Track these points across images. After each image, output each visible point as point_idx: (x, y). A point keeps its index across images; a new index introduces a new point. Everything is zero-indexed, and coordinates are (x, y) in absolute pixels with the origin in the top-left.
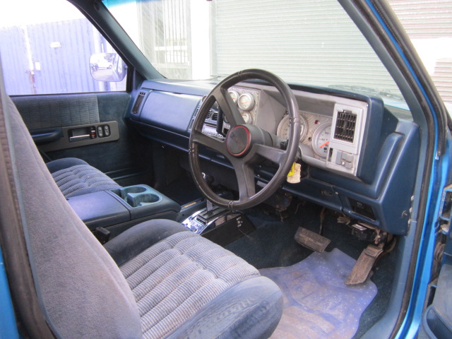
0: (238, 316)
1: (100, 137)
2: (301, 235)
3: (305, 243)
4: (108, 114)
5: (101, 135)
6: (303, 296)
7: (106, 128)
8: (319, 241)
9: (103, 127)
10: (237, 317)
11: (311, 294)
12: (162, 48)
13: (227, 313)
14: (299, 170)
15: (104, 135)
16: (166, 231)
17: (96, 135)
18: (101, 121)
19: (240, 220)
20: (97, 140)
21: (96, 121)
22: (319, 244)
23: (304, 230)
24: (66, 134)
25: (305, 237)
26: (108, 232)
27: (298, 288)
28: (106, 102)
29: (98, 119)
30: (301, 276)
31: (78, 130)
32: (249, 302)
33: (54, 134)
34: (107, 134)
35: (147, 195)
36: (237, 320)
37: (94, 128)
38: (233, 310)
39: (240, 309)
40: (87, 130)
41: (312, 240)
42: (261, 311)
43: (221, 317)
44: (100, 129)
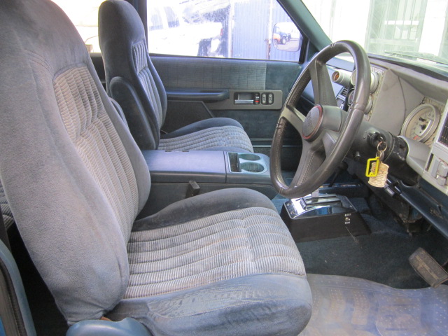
0: (235, 303)
1: (262, 103)
2: (418, 258)
3: (418, 268)
4: (275, 82)
5: (264, 102)
6: (390, 327)
7: (270, 96)
8: (435, 273)
9: (267, 94)
10: (233, 304)
11: (402, 329)
12: (392, 23)
13: (226, 295)
14: (386, 172)
15: (267, 103)
16: (248, 202)
17: (260, 101)
18: (267, 88)
19: (349, 217)
20: (260, 106)
21: (262, 89)
22: (435, 276)
23: (423, 252)
24: (232, 97)
25: (421, 261)
26: (198, 187)
27: (390, 316)
28: (275, 71)
29: (264, 86)
30: (404, 305)
31: (244, 94)
32: (253, 295)
33: (221, 95)
34: (270, 102)
35: (256, 164)
36: (230, 306)
37: (259, 95)
38: (233, 295)
39: (241, 297)
40: (253, 95)
41: (428, 269)
42: (263, 309)
43: (219, 296)
44: (264, 96)
